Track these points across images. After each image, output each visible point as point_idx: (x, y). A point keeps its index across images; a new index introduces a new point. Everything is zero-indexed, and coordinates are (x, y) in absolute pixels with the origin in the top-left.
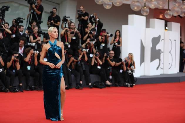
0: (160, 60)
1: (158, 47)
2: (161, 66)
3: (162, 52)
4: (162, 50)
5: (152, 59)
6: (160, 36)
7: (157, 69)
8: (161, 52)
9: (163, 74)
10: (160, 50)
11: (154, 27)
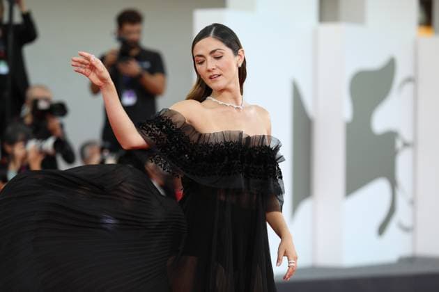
0: (394, 184)
1: (382, 120)
2: (402, 214)
3: (406, 145)
4: (406, 134)
5: (354, 183)
6: (390, 67)
7: (382, 229)
8: (399, 144)
9: (411, 260)
10: (391, 136)
11: (359, 19)
